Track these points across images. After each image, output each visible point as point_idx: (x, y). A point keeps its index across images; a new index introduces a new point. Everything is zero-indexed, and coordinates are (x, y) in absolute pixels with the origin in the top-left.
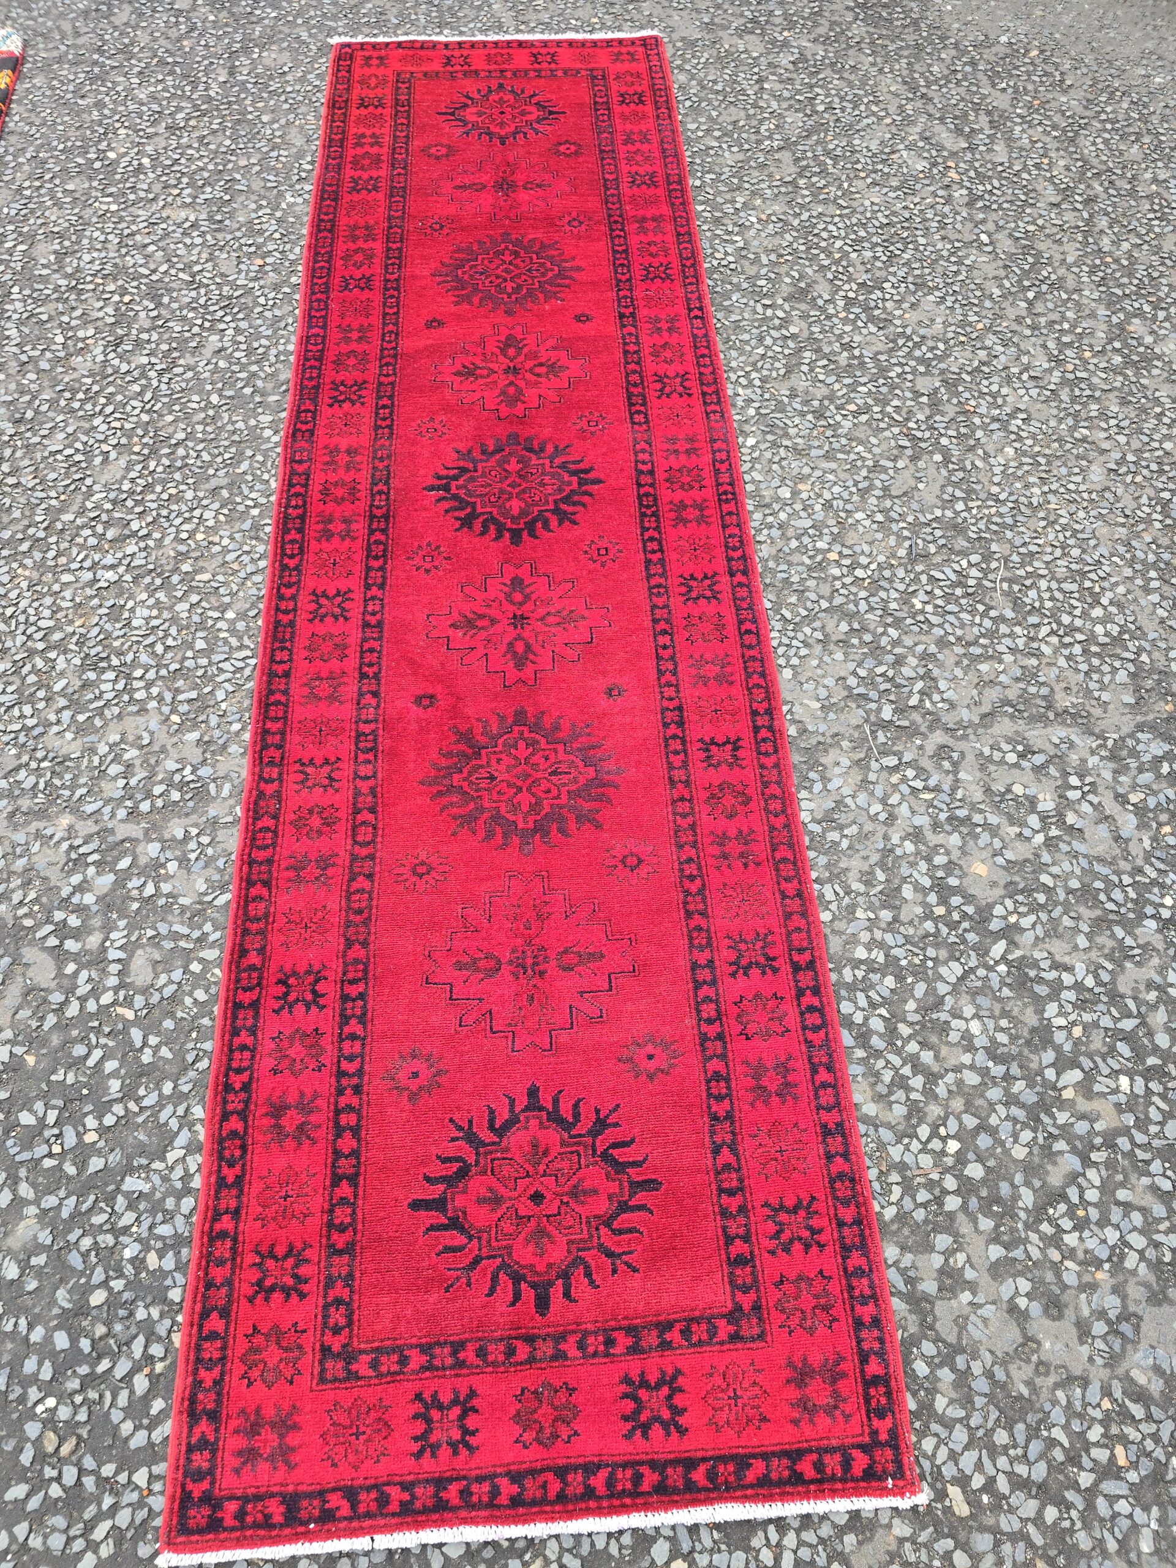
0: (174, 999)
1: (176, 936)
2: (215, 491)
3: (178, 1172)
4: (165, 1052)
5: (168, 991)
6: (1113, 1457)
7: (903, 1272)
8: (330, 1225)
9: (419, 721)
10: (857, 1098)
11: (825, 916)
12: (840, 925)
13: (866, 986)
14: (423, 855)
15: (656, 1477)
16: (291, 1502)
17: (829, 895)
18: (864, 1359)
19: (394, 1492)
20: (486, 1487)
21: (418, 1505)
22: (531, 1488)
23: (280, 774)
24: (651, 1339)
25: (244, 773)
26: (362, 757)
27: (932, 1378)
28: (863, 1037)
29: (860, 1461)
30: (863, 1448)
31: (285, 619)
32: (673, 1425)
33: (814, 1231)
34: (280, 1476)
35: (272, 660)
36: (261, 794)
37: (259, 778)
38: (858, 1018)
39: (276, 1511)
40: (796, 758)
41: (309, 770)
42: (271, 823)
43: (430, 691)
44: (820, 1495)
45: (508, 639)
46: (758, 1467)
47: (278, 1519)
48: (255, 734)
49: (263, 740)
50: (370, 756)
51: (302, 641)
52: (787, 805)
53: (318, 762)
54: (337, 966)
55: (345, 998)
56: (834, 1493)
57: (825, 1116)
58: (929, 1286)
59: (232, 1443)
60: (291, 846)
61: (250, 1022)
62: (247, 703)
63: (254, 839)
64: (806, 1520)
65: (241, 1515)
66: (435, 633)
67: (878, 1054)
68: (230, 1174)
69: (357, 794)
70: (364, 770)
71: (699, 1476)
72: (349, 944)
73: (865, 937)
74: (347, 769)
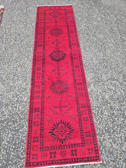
0: (24, 111)
1: (24, 105)
2: (26, 57)
3: (25, 129)
4: (23, 117)
5: (23, 110)
6: (121, 158)
7: (99, 139)
8: (41, 135)
9: (48, 81)
10: (94, 121)
11: (91, 102)
12: (92, 103)
13: (95, 109)
14: (49, 96)
15: (74, 160)
16: (38, 163)
17: (91, 99)
18: (95, 148)
19: (48, 162)
20: (57, 161)
21: (50, 163)
22: (62, 161)
23: (34, 87)
24: (74, 146)
25: (30, 87)
27: (102, 150)
28: (95, 114)
29: (95, 158)
30: (95, 157)
31: (34, 70)
32: (76, 155)
33: (90, 135)
34: (36, 160)
35: (33, 75)
37: (32, 88)
38: (94, 112)
39: (36, 164)
40: (88, 85)
41: (37, 87)
42: (33, 92)
43: (49, 78)
44: (91, 162)
45: (57, 72)
46: (85, 159)
47: (36, 165)
48: (31, 83)
50: (43, 85)
51: (36, 73)
52: (87, 90)
54: (40, 107)
55: (42, 111)
56: (92, 162)
57: (91, 123)
58: (102, 140)
59: (31, 157)
60: (35, 95)
61: (32, 114)
62: (30, 80)
63: (32, 94)
64: (90, 164)
65: (32, 164)
66: (50, 72)
67: (96, 116)
68: (30, 129)
69: (42, 89)
70: (43, 87)
71: (79, 160)
72: (42, 105)
73: (95, 104)
74: (41, 86)
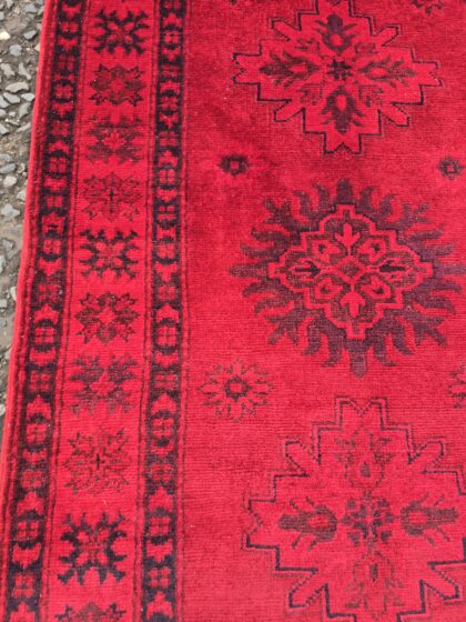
9: (227, 190)
14: (238, 369)
23: (64, 249)
25: (21, 244)
26: (161, 233)
31: (67, 44)
35: (52, 97)
36: (41, 275)
37: (38, 252)
41: (100, 246)
42: (52, 314)
43: (240, 152)
45: (326, 92)
48: (32, 193)
49: (42, 202)
50: (171, 233)
51: (88, 75)
53: (110, 236)
54: (137, 517)
55: (148, 563)
60: (77, 347)
61: (30, 592)
62: (22, 150)
63: (31, 335)
66: (244, 78)
69: (157, 281)
70: (165, 251)
72: (152, 486)
74: (144, 246)
